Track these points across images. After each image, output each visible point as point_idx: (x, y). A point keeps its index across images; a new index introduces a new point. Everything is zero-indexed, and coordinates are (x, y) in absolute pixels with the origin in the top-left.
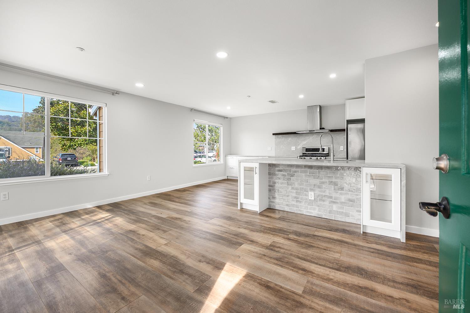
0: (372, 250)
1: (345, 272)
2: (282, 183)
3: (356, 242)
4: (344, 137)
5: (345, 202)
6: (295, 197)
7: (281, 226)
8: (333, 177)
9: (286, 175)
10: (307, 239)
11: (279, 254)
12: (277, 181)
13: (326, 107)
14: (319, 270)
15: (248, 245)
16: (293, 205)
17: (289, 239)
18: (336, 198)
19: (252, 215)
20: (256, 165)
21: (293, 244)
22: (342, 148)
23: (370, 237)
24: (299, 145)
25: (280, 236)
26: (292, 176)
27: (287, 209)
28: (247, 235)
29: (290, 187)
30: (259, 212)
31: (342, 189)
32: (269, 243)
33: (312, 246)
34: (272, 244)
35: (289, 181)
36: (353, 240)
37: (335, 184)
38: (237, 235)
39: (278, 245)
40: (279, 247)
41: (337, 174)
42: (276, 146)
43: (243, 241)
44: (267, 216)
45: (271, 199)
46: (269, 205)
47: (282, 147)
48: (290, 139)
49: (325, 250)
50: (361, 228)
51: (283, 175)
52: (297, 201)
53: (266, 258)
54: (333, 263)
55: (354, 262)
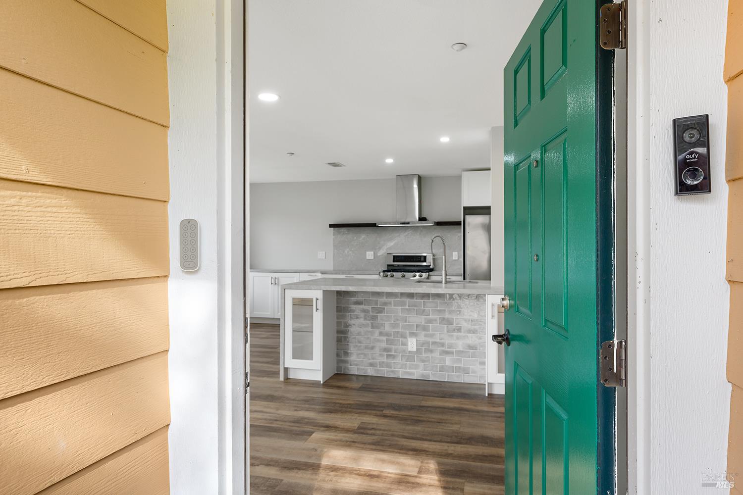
0: (499, 415)
1: (466, 444)
2: (360, 326)
3: (480, 408)
4: (459, 235)
5: (463, 351)
6: (386, 350)
7: (367, 400)
8: (445, 310)
9: (369, 311)
10: (412, 413)
11: (375, 438)
12: (352, 322)
13: (430, 178)
14: (434, 447)
15: (323, 433)
16: (382, 364)
17: (385, 416)
18: (450, 346)
19: (310, 388)
20: (316, 295)
21: (393, 421)
22: (456, 256)
23: (497, 400)
24: (380, 248)
25: (370, 414)
26: (381, 311)
27: (371, 372)
28: (316, 420)
29: (377, 332)
30: (322, 383)
31: (459, 330)
32: (356, 425)
33: (420, 421)
34: (361, 426)
35: (375, 320)
36: (475, 406)
37: (449, 322)
38: (299, 421)
39: (370, 426)
40: (373, 429)
41: (452, 306)
42: (336, 251)
43: (312, 429)
44: (339, 387)
45: (341, 357)
46: (339, 368)
47: (348, 252)
48: (364, 236)
49: (439, 422)
50: (485, 389)
51: (364, 311)
52: (389, 356)
53: (356, 445)
54: (451, 437)
55: (477, 431)
